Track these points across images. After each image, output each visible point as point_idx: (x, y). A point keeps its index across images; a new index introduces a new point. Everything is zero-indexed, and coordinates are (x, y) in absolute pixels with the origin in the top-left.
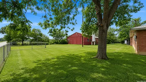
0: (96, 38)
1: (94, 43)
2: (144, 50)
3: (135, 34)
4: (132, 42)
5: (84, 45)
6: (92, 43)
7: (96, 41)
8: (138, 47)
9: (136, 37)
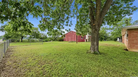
0: (89, 36)
1: (88, 40)
2: (135, 47)
3: (127, 33)
4: (124, 40)
5: (78, 42)
6: (85, 40)
7: (89, 39)
8: (129, 44)
9: (128, 35)
